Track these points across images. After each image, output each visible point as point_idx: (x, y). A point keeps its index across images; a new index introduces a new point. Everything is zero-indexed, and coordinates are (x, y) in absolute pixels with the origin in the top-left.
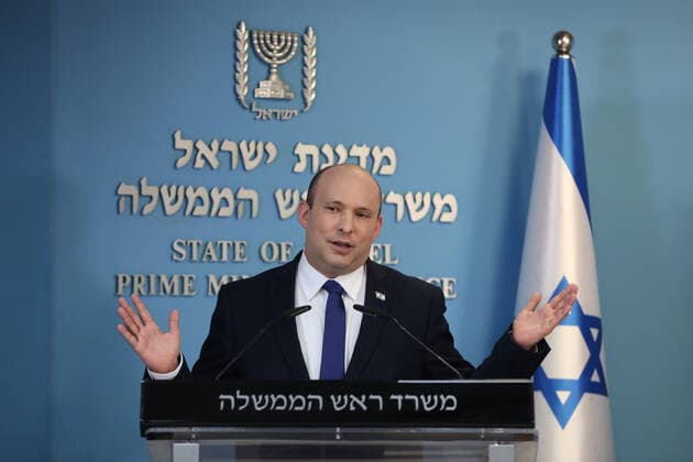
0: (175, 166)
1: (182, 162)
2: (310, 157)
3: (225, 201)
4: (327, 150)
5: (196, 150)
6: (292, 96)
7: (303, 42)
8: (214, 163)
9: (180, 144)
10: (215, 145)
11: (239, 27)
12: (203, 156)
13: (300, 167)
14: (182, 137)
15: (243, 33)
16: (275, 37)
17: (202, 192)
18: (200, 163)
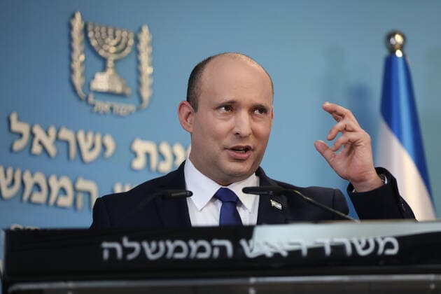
0: (11, 150)
1: (19, 145)
2: (148, 155)
3: (63, 191)
4: (165, 149)
5: (32, 135)
6: (128, 91)
7: (137, 41)
8: (52, 150)
9: (17, 126)
10: (52, 132)
11: (73, 16)
12: (40, 143)
13: (139, 163)
14: (19, 119)
15: (78, 24)
16: (110, 31)
17: (40, 178)
18: (37, 149)
